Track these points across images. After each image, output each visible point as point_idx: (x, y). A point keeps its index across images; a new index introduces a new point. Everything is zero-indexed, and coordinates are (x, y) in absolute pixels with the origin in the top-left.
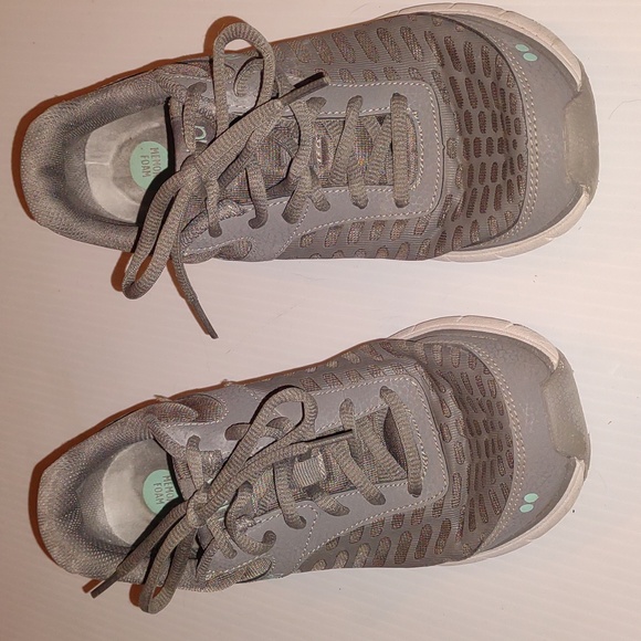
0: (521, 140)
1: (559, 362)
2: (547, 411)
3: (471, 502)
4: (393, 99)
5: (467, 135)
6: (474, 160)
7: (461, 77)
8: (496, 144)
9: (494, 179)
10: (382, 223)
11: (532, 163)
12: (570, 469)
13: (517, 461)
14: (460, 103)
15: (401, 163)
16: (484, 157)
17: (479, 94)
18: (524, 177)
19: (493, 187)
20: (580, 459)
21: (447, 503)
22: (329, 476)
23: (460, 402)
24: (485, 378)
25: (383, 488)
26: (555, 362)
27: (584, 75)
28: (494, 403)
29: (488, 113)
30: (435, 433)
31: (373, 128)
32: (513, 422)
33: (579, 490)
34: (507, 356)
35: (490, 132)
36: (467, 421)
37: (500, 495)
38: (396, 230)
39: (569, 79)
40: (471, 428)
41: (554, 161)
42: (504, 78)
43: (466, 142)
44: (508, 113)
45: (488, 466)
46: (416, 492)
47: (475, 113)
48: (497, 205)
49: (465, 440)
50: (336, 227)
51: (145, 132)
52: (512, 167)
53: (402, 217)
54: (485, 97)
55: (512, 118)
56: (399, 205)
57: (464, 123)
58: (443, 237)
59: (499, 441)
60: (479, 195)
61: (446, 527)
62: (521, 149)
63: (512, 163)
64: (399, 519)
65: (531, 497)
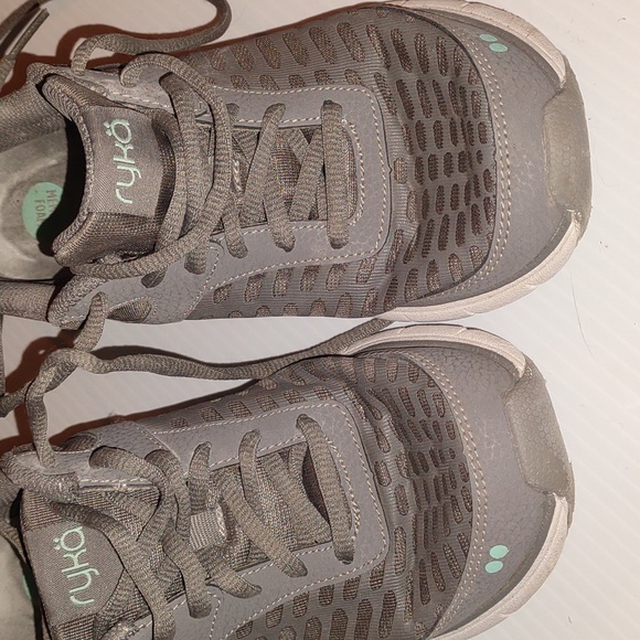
0: (487, 150)
1: (526, 369)
2: (512, 431)
3: (421, 565)
4: (324, 108)
5: (420, 153)
6: (429, 183)
7: (411, 79)
8: (456, 161)
9: (454, 206)
10: (316, 269)
11: (502, 179)
12: (548, 510)
13: (476, 500)
14: (410, 112)
15: (336, 191)
16: (442, 178)
17: (434, 99)
18: (492, 199)
19: (453, 216)
20: (560, 496)
21: (390, 569)
22: (231, 537)
23: (401, 430)
24: (429, 392)
25: (304, 555)
26: (521, 368)
27: (568, 68)
28: (443, 424)
29: (445, 122)
30: (369, 475)
31: (299, 147)
32: (467, 448)
33: (563, 539)
34: (457, 363)
35: (448, 146)
36: (410, 456)
37: (458, 551)
38: (333, 278)
39: (549, 73)
40: (416, 464)
41: (531, 176)
42: (464, 73)
43: (418, 163)
44: (470, 117)
45: (440, 512)
46: (347, 557)
47: (429, 124)
48: (460, 239)
49: (408, 482)
50: (258, 276)
51: (41, 171)
52: (477, 188)
53: (339, 261)
54: (441, 102)
55: (475, 123)
56: (335, 245)
57: (415, 136)
58: (393, 284)
59: (452, 476)
60: (437, 228)
61: (389, 602)
62: (487, 163)
63: (477, 183)
64: (327, 593)
65: (499, 551)
